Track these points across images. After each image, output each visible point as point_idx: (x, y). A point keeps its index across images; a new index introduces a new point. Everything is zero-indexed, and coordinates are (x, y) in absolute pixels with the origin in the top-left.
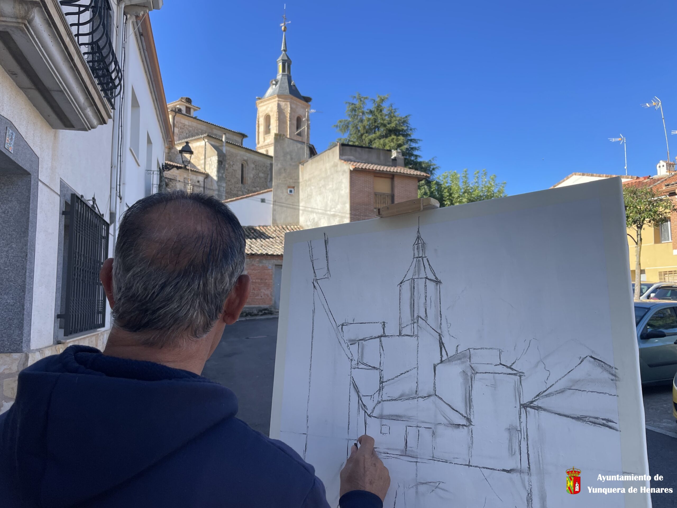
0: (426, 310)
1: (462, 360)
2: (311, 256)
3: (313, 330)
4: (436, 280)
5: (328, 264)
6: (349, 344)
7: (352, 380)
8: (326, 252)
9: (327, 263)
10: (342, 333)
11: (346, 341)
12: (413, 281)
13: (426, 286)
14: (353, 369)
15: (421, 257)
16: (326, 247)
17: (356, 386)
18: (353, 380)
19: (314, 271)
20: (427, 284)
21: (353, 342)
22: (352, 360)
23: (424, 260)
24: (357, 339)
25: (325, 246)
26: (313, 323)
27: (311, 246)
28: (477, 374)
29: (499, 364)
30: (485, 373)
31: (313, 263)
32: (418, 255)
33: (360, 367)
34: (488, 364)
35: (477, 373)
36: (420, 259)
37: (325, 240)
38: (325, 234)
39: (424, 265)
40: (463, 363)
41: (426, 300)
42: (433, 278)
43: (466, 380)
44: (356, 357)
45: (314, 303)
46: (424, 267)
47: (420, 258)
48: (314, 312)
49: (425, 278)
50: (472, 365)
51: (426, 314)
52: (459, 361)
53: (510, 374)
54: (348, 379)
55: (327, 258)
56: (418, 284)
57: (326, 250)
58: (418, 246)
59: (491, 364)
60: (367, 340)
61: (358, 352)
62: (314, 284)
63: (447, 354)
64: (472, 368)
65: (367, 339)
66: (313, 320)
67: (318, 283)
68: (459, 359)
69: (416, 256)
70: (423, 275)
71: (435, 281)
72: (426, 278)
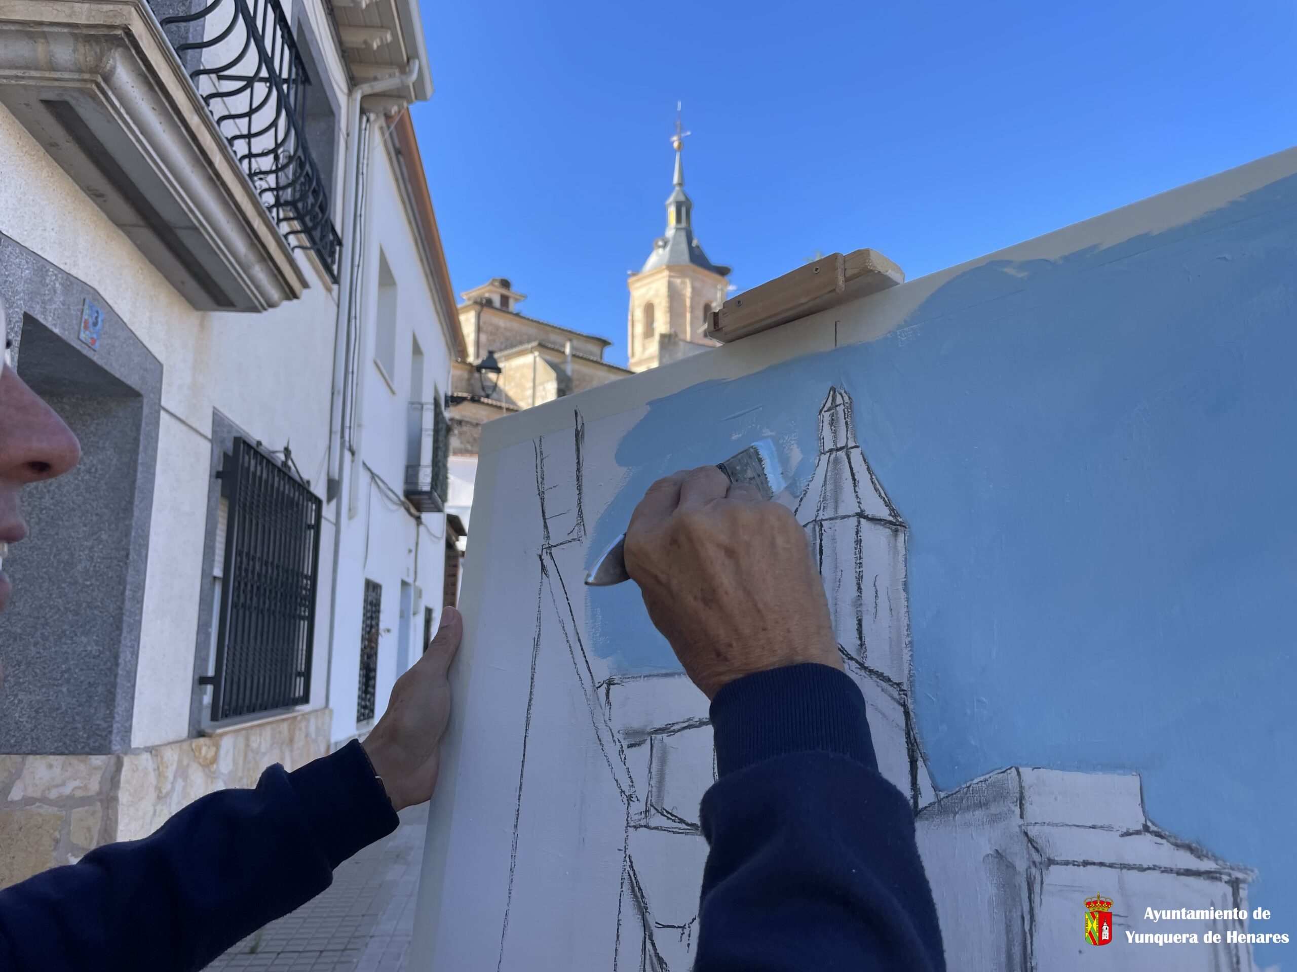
0: (860, 624)
1: (994, 809)
2: (540, 480)
3: (530, 700)
4: (891, 518)
5: (580, 499)
6: (625, 744)
7: (628, 868)
8: (578, 463)
9: (576, 498)
10: (608, 708)
11: (617, 736)
12: (817, 529)
13: (858, 542)
14: (631, 830)
15: (842, 448)
16: (578, 450)
17: (640, 889)
18: (631, 867)
19: (545, 523)
20: (864, 535)
21: (637, 740)
22: (630, 798)
23: (852, 456)
24: (649, 729)
25: (574, 447)
26: (532, 679)
27: (541, 453)
28: (1052, 868)
29: (1140, 827)
30: (1086, 863)
31: (542, 499)
33: (652, 825)
34: (1094, 827)
35: (1051, 862)
36: (842, 454)
37: (577, 430)
38: (576, 413)
39: (853, 475)
40: (994, 819)
41: (859, 588)
42: (884, 513)
43: (1007, 886)
44: (641, 791)
45: (539, 619)
46: (854, 479)
47: (839, 453)
48: (537, 644)
49: (857, 514)
50: (1033, 832)
51: (860, 638)
52: (979, 814)
53: (1188, 873)
55: (578, 480)
56: (834, 540)
57: (578, 458)
58: (833, 415)
59: (1109, 828)
60: (675, 732)
61: (650, 772)
62: (541, 560)
63: (935, 788)
64: (1031, 841)
65: (676, 727)
66: (533, 669)
67: (552, 557)
68: (980, 805)
69: (829, 445)
70: (849, 506)
71: (891, 522)
72: (861, 515)
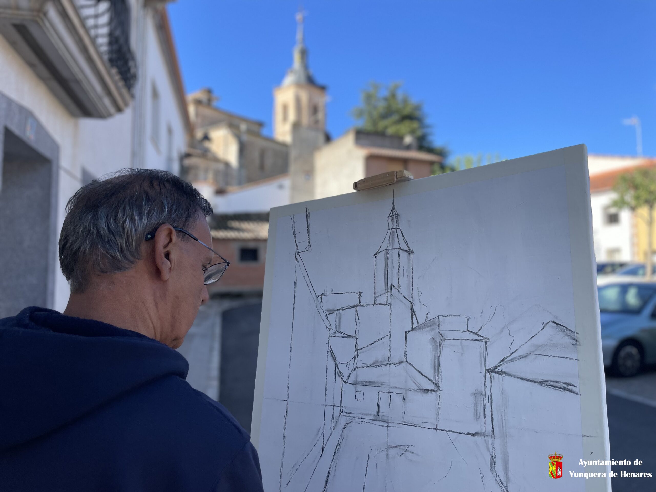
0: (399, 279)
1: (432, 327)
2: (294, 230)
3: (294, 301)
5: (309, 237)
6: (327, 313)
7: (329, 348)
8: (308, 225)
10: (321, 303)
11: (325, 311)
12: (387, 252)
13: (399, 256)
14: (330, 338)
15: (395, 228)
17: (333, 354)
18: (331, 348)
19: (296, 244)
20: (400, 254)
21: (331, 312)
22: (329, 329)
24: (335, 309)
25: (306, 220)
26: (295, 294)
27: (294, 221)
28: (446, 341)
29: (466, 330)
30: (453, 339)
31: (295, 236)
32: (393, 227)
33: (337, 336)
34: (456, 331)
35: (445, 339)
36: (395, 230)
37: (307, 214)
38: (306, 208)
39: (398, 236)
40: (433, 330)
41: (399, 269)
42: (406, 248)
43: (435, 346)
44: (333, 326)
45: (296, 276)
46: (398, 238)
48: (295, 284)
49: (399, 248)
50: (441, 332)
51: (399, 283)
52: (428, 328)
53: (476, 340)
54: (326, 348)
55: (308, 231)
56: (392, 255)
57: (308, 223)
58: (392, 218)
59: (459, 331)
60: (344, 310)
61: (336, 321)
62: (296, 257)
63: (418, 322)
64: (441, 335)
65: (344, 308)
66: (295, 291)
67: (299, 256)
68: (429, 326)
69: (391, 227)
70: (396, 245)
71: (408, 251)
